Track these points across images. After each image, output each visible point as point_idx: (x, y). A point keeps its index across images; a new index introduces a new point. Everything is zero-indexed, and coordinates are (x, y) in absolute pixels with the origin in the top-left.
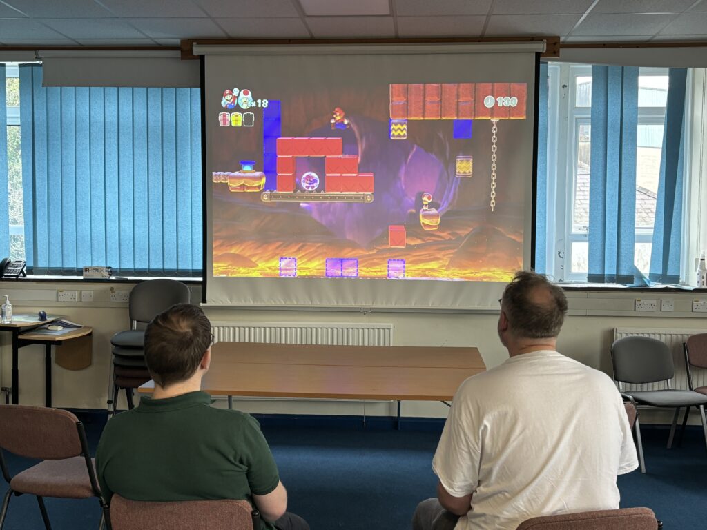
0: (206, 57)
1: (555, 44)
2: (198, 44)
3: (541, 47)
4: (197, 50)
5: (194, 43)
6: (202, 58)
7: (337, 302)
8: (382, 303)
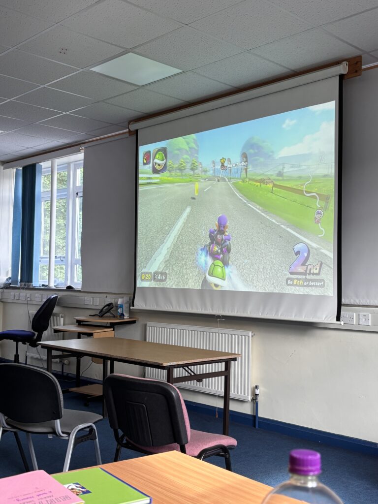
0: (139, 131)
1: (357, 63)
3: (343, 69)
4: (133, 127)
5: (131, 123)
6: (137, 131)
7: (202, 310)
8: (229, 312)
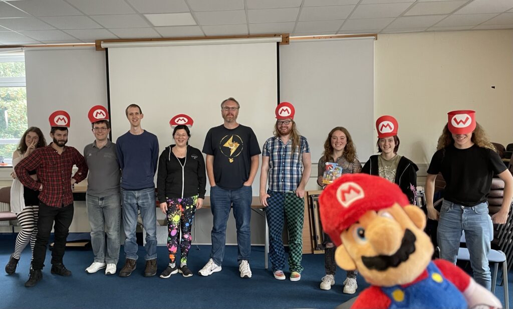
0: (109, 49)
1: (287, 37)
2: (104, 42)
3: (279, 39)
4: (103, 45)
5: (102, 42)
6: (106, 49)
